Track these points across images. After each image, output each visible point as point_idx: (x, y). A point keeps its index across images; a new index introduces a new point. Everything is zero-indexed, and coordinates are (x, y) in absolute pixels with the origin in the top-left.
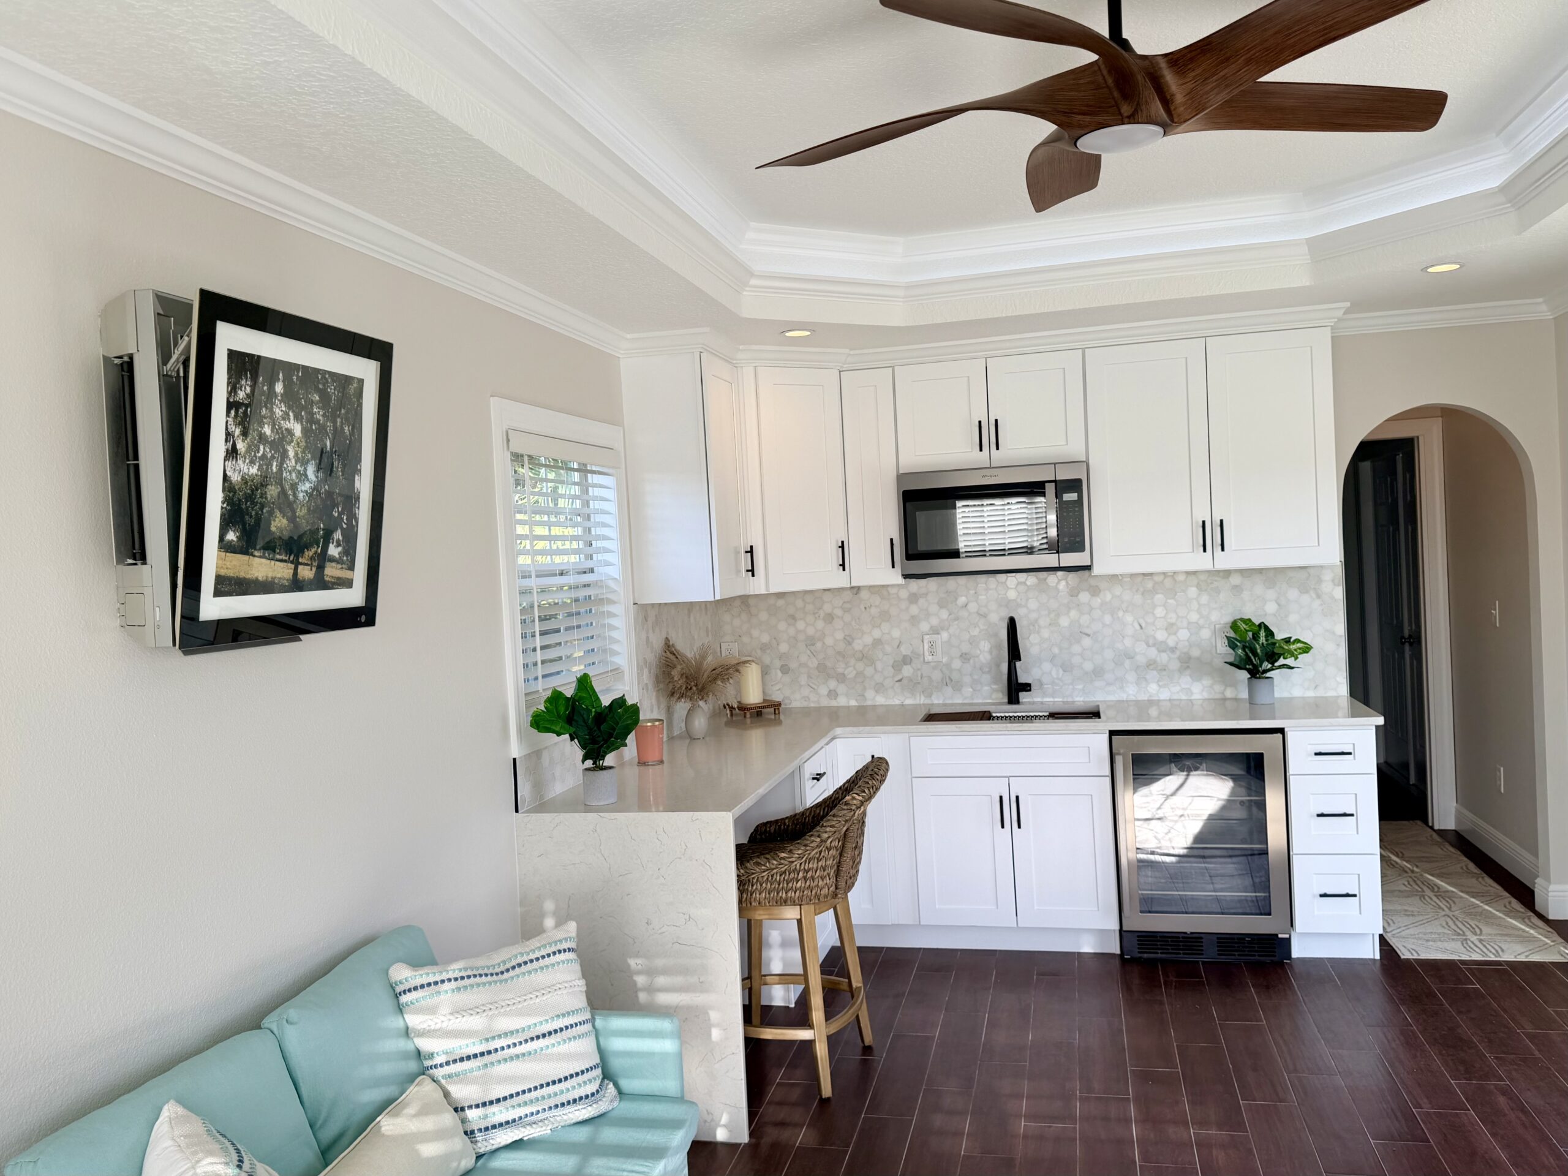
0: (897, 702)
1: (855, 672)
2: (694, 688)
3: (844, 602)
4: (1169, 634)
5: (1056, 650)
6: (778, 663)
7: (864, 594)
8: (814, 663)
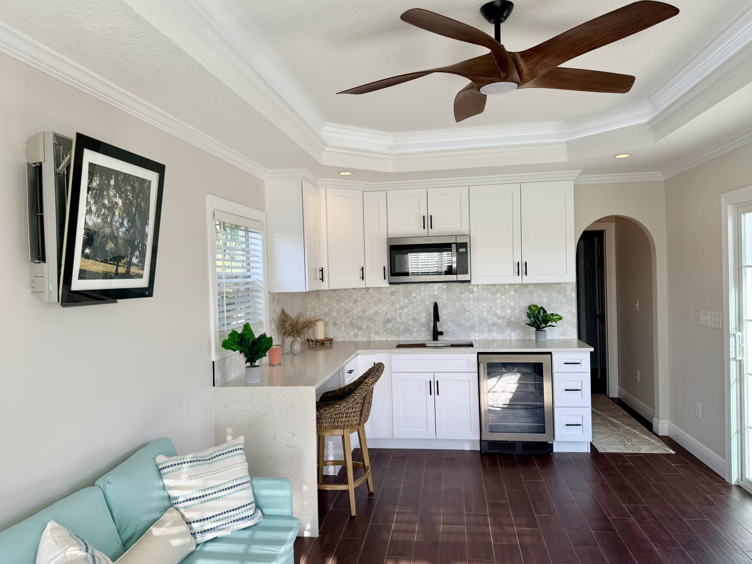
0: (384, 339)
1: (366, 326)
2: (295, 331)
3: (362, 295)
4: (502, 311)
5: (454, 317)
6: (332, 321)
7: (371, 291)
8: (348, 321)
